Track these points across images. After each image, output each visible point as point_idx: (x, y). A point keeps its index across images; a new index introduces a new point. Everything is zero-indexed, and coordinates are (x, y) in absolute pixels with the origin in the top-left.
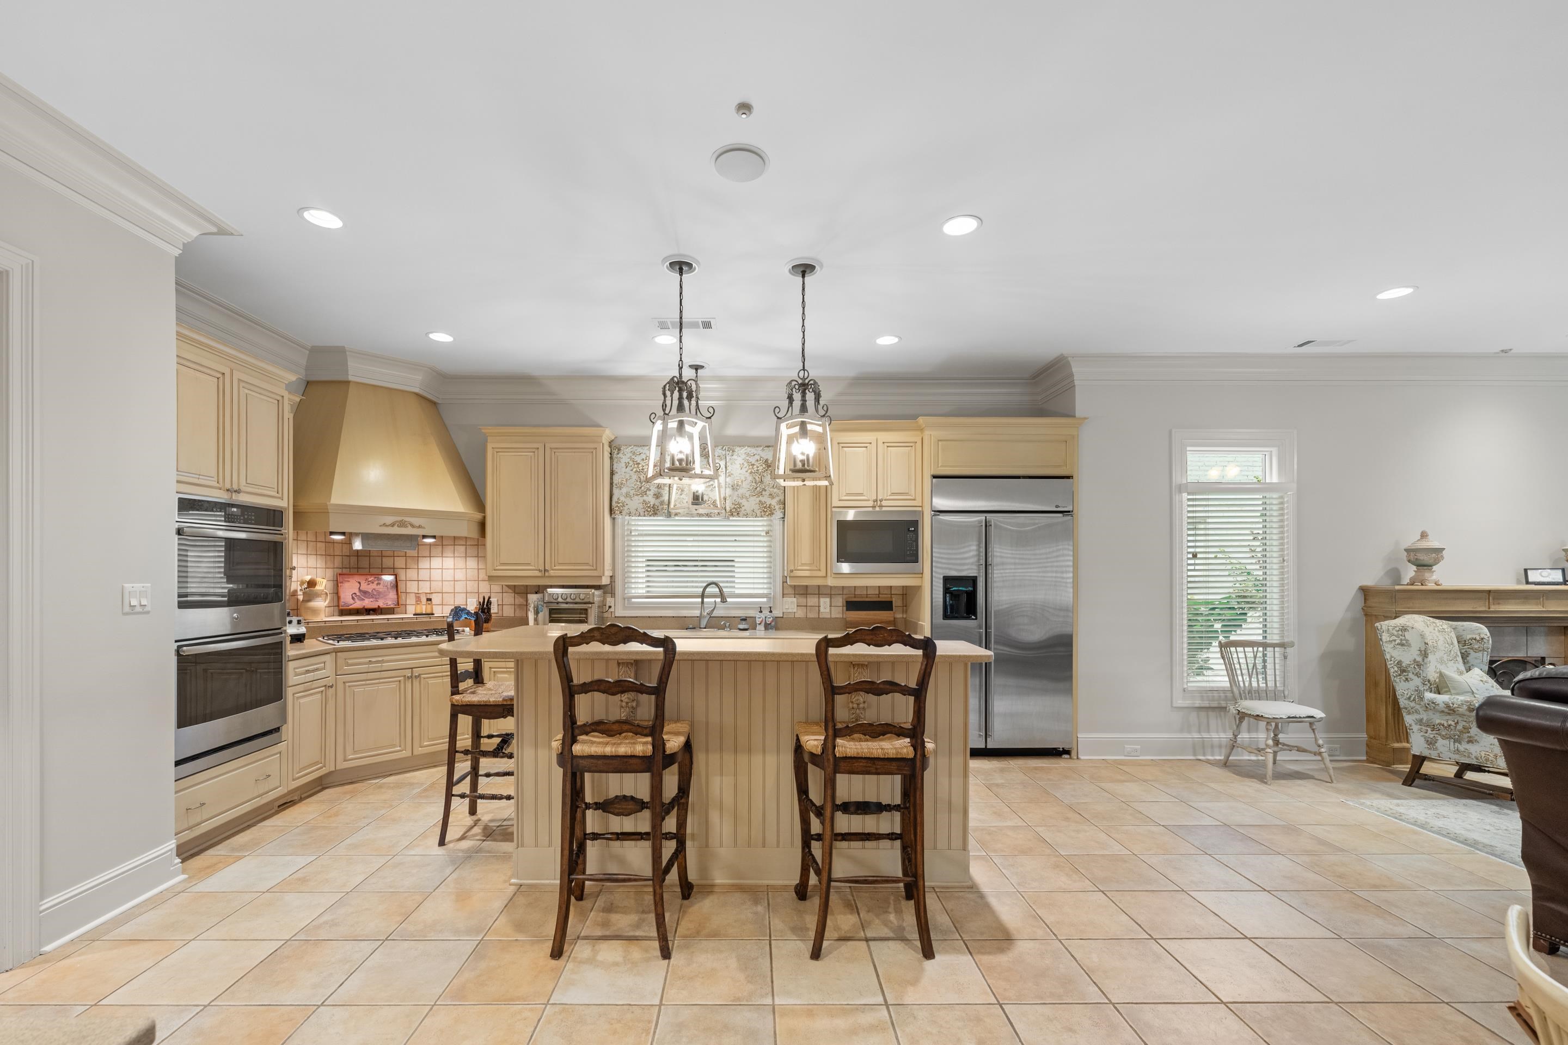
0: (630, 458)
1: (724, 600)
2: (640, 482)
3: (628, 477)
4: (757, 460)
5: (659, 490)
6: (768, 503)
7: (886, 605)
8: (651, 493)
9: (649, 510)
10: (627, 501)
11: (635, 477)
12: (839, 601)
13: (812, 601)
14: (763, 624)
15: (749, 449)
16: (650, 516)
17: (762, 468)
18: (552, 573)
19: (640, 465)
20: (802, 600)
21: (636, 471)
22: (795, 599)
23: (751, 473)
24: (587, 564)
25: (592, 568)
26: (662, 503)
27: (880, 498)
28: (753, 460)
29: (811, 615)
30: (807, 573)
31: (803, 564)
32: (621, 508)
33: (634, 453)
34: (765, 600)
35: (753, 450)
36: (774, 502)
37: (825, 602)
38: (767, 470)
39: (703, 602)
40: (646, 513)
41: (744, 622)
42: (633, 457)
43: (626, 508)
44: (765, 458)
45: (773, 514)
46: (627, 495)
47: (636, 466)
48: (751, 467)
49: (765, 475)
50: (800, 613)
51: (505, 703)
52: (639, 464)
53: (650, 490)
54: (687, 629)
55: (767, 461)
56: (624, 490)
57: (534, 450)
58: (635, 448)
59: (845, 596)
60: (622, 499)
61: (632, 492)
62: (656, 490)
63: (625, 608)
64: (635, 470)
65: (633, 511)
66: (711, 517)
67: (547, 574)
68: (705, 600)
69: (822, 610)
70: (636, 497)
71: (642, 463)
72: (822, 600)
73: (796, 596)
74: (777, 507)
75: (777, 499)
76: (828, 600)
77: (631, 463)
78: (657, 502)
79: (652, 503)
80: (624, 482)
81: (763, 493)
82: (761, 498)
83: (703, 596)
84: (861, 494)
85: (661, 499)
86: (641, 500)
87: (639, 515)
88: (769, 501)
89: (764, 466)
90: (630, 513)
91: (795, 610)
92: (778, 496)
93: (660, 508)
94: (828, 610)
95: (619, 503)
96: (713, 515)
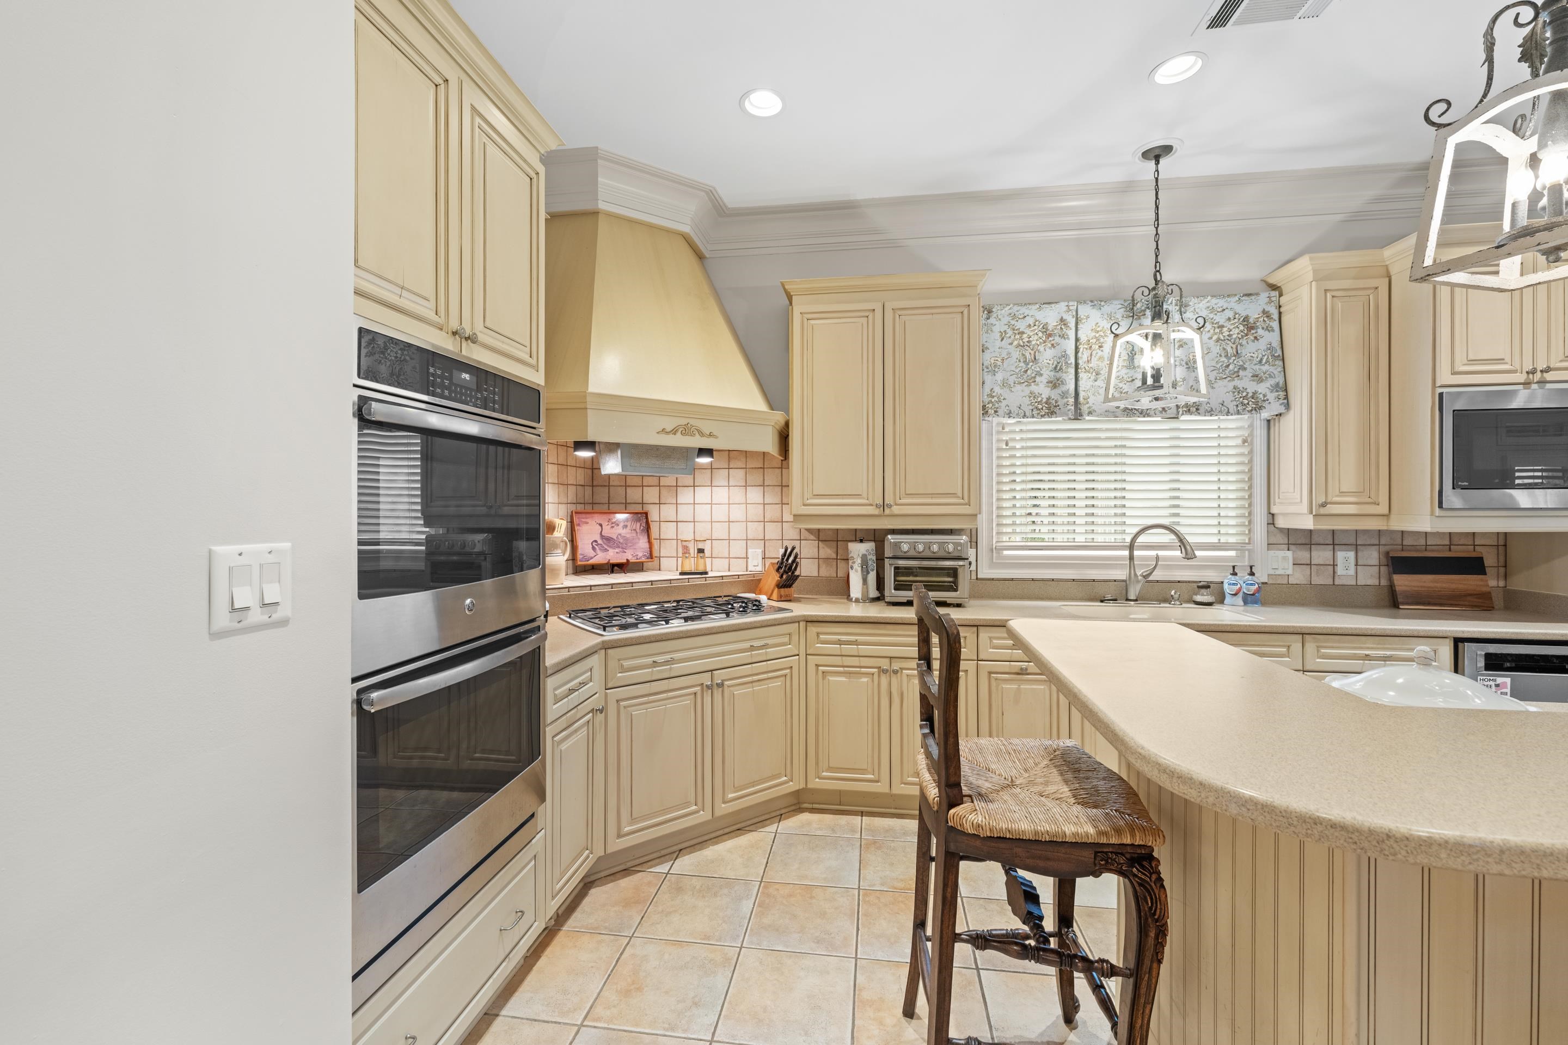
0: (1009, 324)
1: (1189, 556)
2: (1025, 362)
3: (1004, 355)
4: (1229, 319)
5: (1058, 375)
6: (1250, 391)
7: (1474, 565)
8: (1042, 380)
9: (1040, 407)
10: (1005, 393)
11: (1016, 354)
12: (1372, 556)
13: (1321, 555)
14: (1241, 594)
15: (1214, 301)
16: (1042, 416)
17: (1237, 331)
18: (896, 510)
19: (1025, 336)
20: (1303, 555)
21: (1019, 345)
22: (1289, 554)
23: (1218, 340)
24: (954, 495)
25: (962, 501)
26: (1064, 395)
27: (1541, 365)
28: (1220, 318)
29: (1317, 580)
30: (1351, 509)
31: (1342, 493)
32: (997, 405)
33: (1014, 317)
34: (1232, 553)
35: (1221, 303)
36: (1263, 388)
37: (1345, 559)
38: (1247, 335)
39: (1131, 558)
40: (1035, 412)
41: (1203, 591)
42: (1013, 322)
43: (1004, 403)
44: (1244, 314)
45: (1261, 408)
46: (1005, 384)
47: (1018, 336)
48: (1217, 330)
49: (1244, 342)
50: (1299, 577)
51: (1104, 840)
52: (1023, 333)
53: (1041, 375)
54: (1102, 601)
55: (1246, 319)
56: (1000, 376)
57: (867, 314)
58: (1016, 308)
59: (1383, 549)
60: (997, 390)
61: (1012, 379)
62: (1053, 373)
63: (993, 565)
64: (1016, 343)
65: (1014, 409)
66: (1149, 415)
67: (887, 511)
68: (1136, 553)
69: (1340, 570)
70: (1018, 387)
71: (1028, 332)
72: (1341, 555)
73: (1291, 547)
74: (1271, 396)
75: (1272, 382)
76: (1351, 555)
77: (1010, 333)
78: (1055, 394)
79: (1045, 397)
80: (999, 363)
81: (1241, 373)
82: (1237, 382)
83: (1131, 547)
84: (1500, 361)
85: (1064, 388)
86: (1027, 392)
87: (1024, 416)
88: (1251, 387)
89: (1241, 328)
90: (1010, 412)
91: (1290, 572)
92: (1271, 376)
93: (1061, 403)
94: (1352, 572)
95: (993, 397)
96: (1152, 413)
